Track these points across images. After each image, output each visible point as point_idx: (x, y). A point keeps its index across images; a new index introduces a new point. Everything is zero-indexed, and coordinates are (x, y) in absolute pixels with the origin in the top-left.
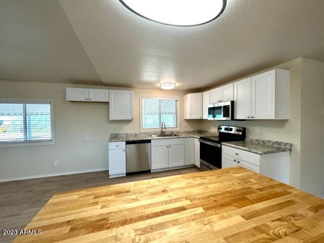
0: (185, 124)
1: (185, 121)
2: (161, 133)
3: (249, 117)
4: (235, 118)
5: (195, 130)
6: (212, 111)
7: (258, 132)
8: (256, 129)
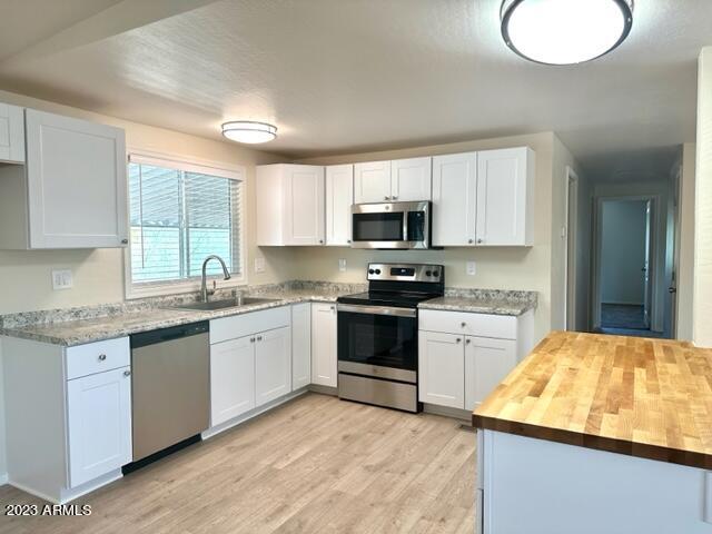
0: (261, 263)
1: (259, 251)
2: (198, 299)
3: (470, 242)
4: (434, 244)
5: (282, 281)
6: (362, 224)
7: (473, 273)
8: (468, 269)
